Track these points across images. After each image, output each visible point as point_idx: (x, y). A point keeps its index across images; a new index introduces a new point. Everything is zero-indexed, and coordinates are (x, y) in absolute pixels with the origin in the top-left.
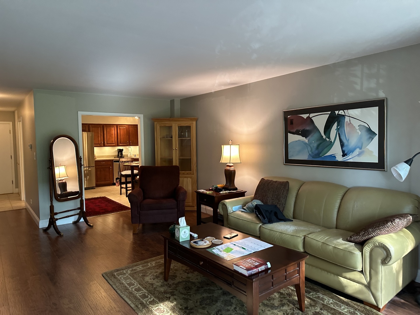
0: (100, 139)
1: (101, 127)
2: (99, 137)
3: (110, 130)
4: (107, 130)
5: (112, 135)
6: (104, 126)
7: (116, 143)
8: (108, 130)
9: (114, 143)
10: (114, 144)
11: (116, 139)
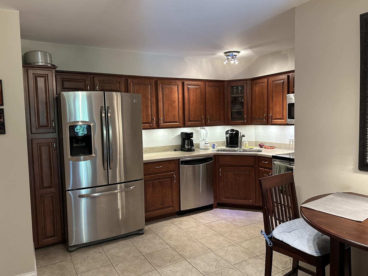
0: (151, 111)
1: (152, 85)
2: (148, 107)
3: (171, 91)
4: (164, 92)
5: (174, 101)
6: (159, 82)
7: (181, 120)
8: (166, 91)
9: (177, 120)
10: (176, 122)
11: (181, 112)
